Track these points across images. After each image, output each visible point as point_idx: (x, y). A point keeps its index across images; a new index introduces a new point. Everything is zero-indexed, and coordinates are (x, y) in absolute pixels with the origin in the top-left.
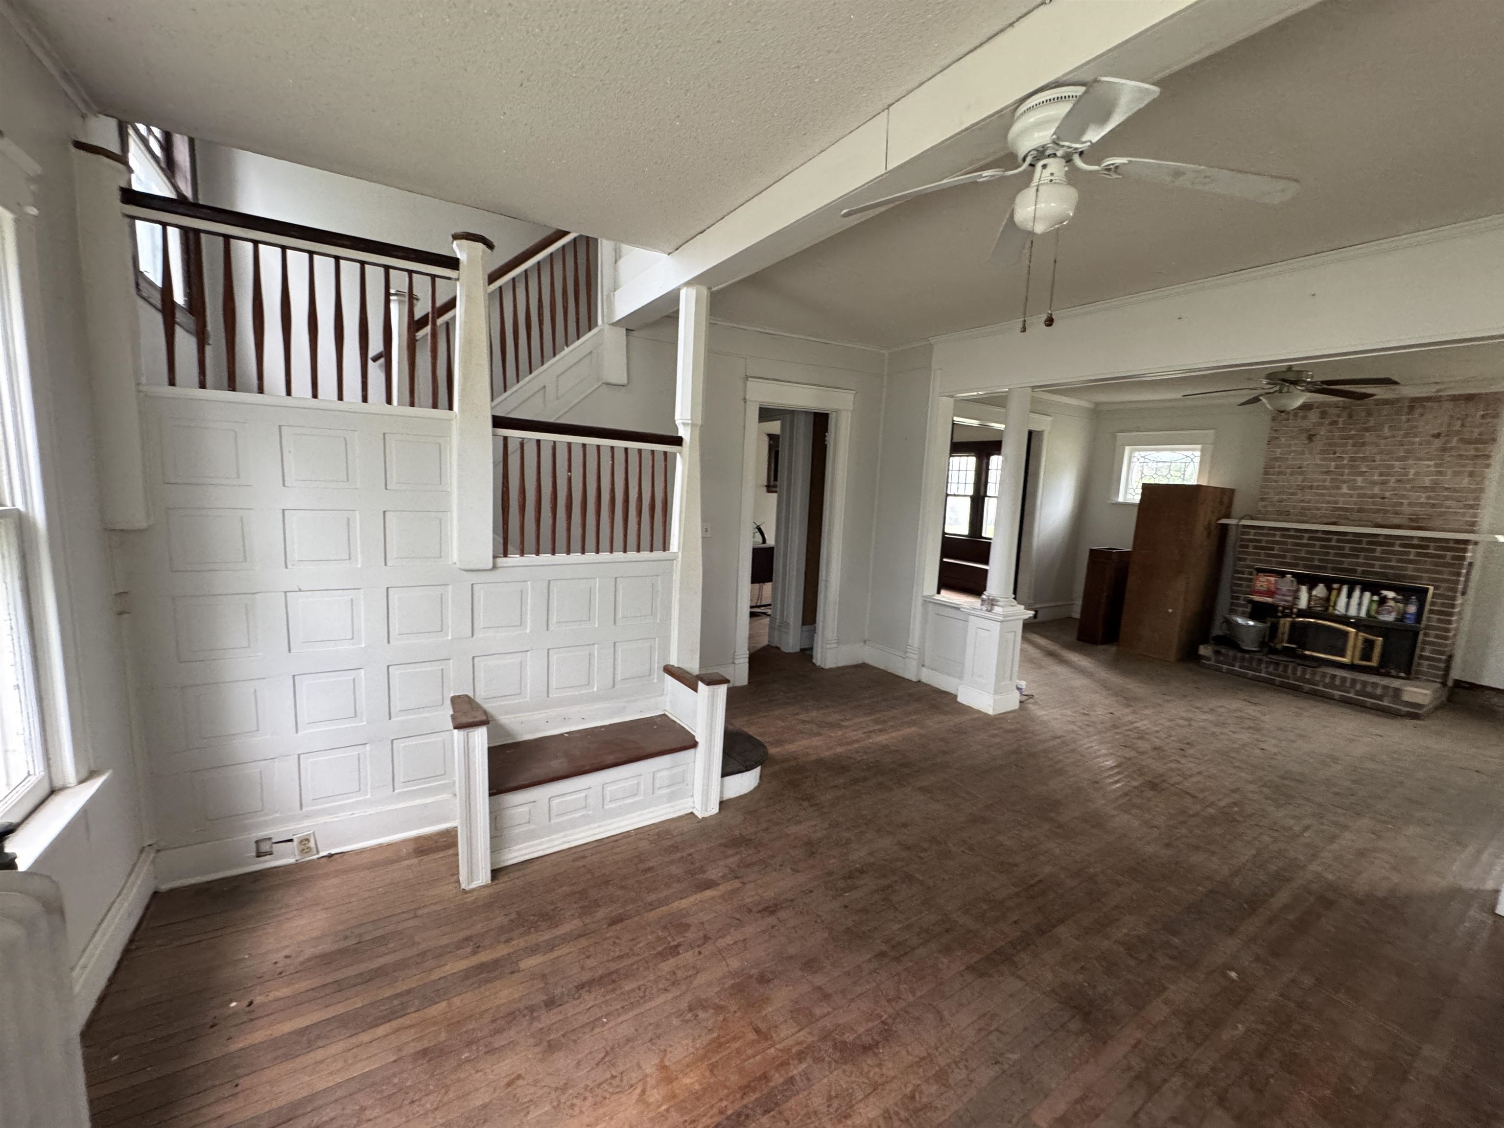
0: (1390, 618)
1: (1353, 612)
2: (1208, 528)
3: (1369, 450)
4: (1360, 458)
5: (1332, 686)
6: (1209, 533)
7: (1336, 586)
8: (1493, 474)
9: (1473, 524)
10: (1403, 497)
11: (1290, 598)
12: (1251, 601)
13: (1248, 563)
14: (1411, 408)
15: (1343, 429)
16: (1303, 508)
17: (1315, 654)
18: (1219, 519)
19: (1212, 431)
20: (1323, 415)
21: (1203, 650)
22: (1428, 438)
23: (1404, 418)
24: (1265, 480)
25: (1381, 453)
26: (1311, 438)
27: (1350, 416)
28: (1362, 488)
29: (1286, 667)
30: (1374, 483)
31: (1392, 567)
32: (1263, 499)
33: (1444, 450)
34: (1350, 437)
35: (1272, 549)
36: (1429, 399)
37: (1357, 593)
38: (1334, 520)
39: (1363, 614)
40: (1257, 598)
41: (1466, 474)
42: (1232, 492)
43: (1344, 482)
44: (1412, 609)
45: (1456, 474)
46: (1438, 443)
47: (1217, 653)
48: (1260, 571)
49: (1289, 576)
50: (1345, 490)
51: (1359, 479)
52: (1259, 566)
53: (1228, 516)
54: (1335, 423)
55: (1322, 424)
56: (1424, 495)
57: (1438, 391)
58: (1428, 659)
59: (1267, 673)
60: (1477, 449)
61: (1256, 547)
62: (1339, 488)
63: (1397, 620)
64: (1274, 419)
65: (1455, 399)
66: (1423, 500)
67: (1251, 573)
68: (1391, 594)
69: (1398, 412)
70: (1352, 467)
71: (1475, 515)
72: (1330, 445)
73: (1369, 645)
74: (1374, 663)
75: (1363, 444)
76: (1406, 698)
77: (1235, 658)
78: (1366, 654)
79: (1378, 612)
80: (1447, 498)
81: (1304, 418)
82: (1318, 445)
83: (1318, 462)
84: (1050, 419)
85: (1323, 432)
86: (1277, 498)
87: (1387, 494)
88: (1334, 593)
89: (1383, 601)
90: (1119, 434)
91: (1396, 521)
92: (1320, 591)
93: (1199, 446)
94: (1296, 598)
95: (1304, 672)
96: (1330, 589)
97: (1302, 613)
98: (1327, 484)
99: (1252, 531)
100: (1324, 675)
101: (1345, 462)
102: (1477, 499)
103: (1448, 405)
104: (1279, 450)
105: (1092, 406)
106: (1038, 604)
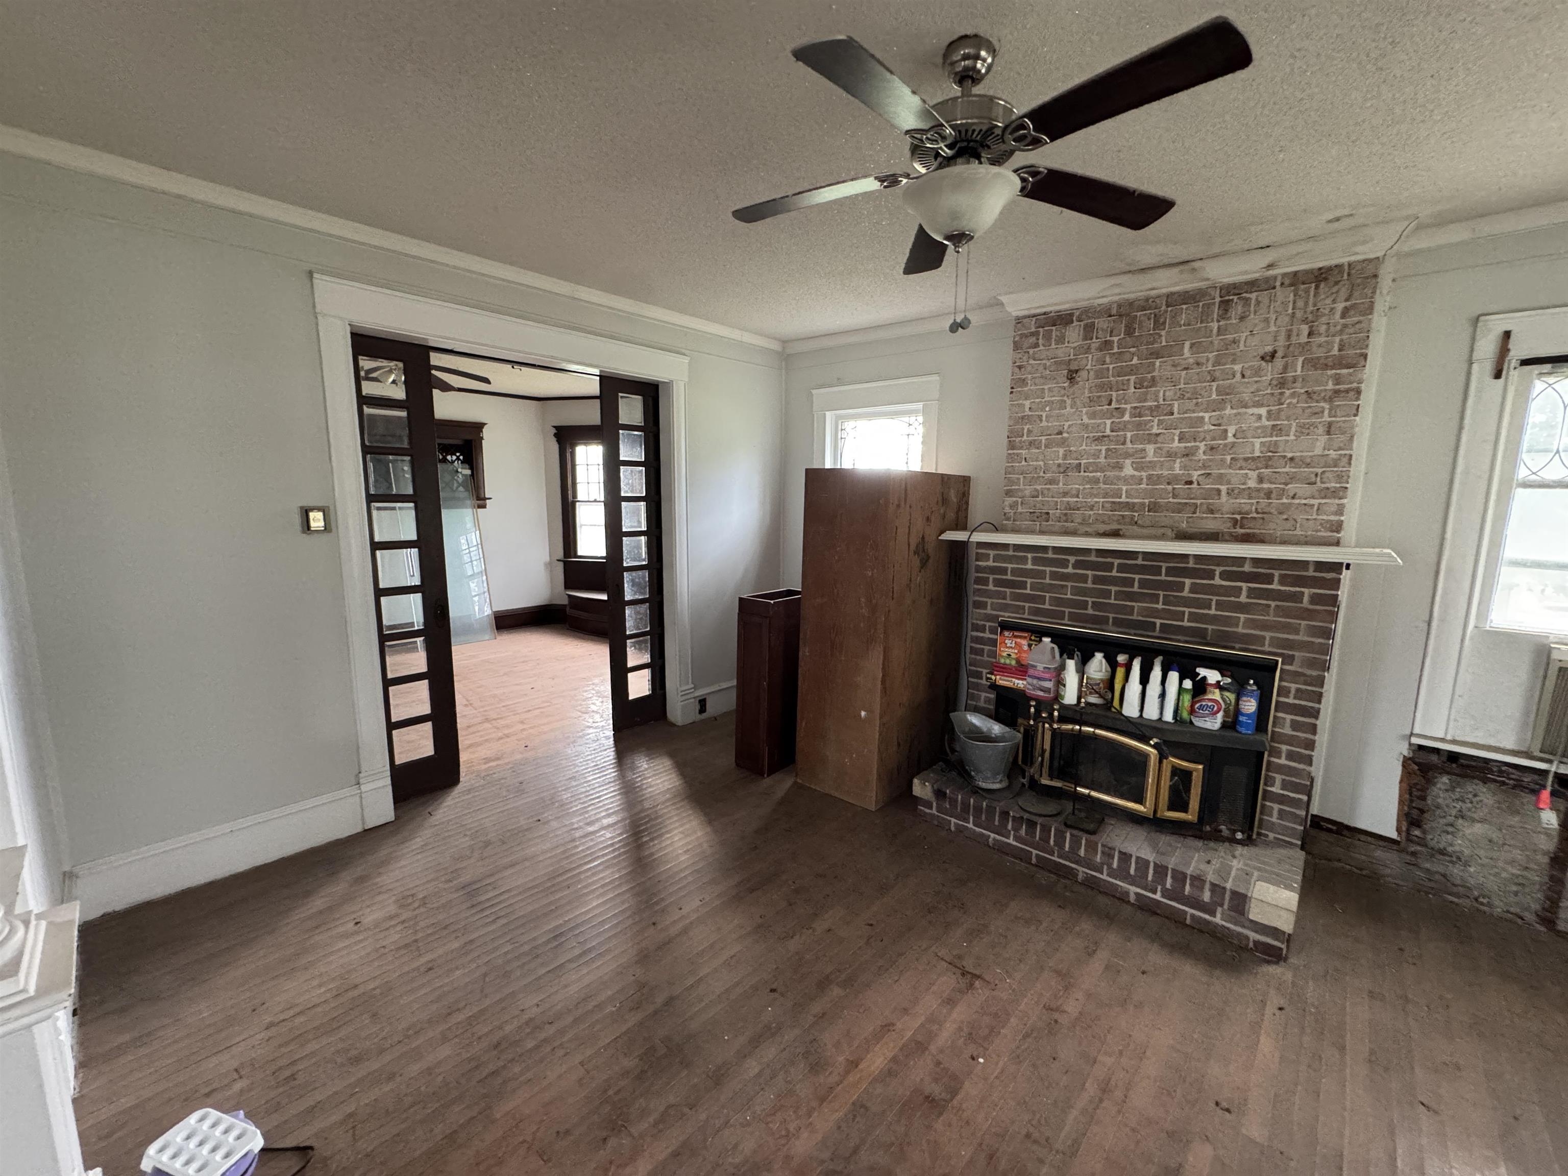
0: (1214, 723)
1: (1151, 712)
2: (921, 550)
3: (1164, 392)
4: (1150, 408)
5: (1124, 872)
6: (924, 563)
7: (1121, 658)
8: (1364, 424)
9: (1338, 527)
10: (1220, 478)
11: (1049, 685)
12: (994, 687)
13: (989, 611)
14: (1225, 305)
15: (1119, 356)
16: (1069, 507)
17: (1094, 794)
18: (942, 532)
19: (935, 378)
20: (1089, 330)
21: (921, 788)
22: (1257, 363)
23: (1215, 325)
24: (1011, 458)
25: (1182, 397)
26: (1072, 376)
27: (1129, 332)
28: (1152, 465)
29: (1046, 830)
30: (1171, 455)
31: (1214, 619)
32: (1009, 493)
33: (1282, 384)
34: (1132, 371)
35: (1023, 585)
36: (1252, 285)
37: (1156, 674)
38: (1115, 526)
39: (1168, 717)
40: (1003, 681)
41: (1321, 430)
42: (965, 480)
43: (1127, 455)
44: (1250, 706)
45: (1304, 430)
46: (1270, 372)
47: (940, 794)
48: (1006, 626)
49: (1047, 640)
50: (1128, 471)
51: (1150, 448)
52: (1006, 616)
53: (960, 524)
54: (1107, 345)
55: (1088, 350)
56: (1253, 475)
57: (1270, 266)
58: (1281, 799)
59: (1016, 838)
60: (1338, 380)
61: (998, 583)
62: (1120, 467)
63: (1224, 725)
64: (1017, 346)
65: (1296, 280)
66: (1252, 484)
67: (993, 631)
68: (1213, 676)
69: (1205, 317)
70: (1139, 426)
71: (1340, 511)
72: (1101, 387)
73: (1182, 778)
74: (1190, 816)
75: (1153, 382)
76: (1255, 914)
77: (966, 808)
78: (1178, 801)
79: (1192, 711)
80: (1292, 478)
81: (1061, 340)
82: (1086, 384)
83: (1086, 420)
84: (686, 360)
85: (1089, 363)
86: (1028, 491)
87: (1195, 475)
88: (1120, 672)
89: (1201, 687)
90: (814, 392)
91: (1210, 525)
92: (1098, 666)
93: (920, 406)
94: (1060, 683)
95: (1076, 843)
96: (1113, 664)
97: (1070, 714)
98: (1102, 460)
99: (992, 553)
100: (1108, 854)
101: (1127, 417)
102: (1343, 478)
103: (1284, 295)
104: (1027, 404)
105: (775, 346)
106: (700, 692)
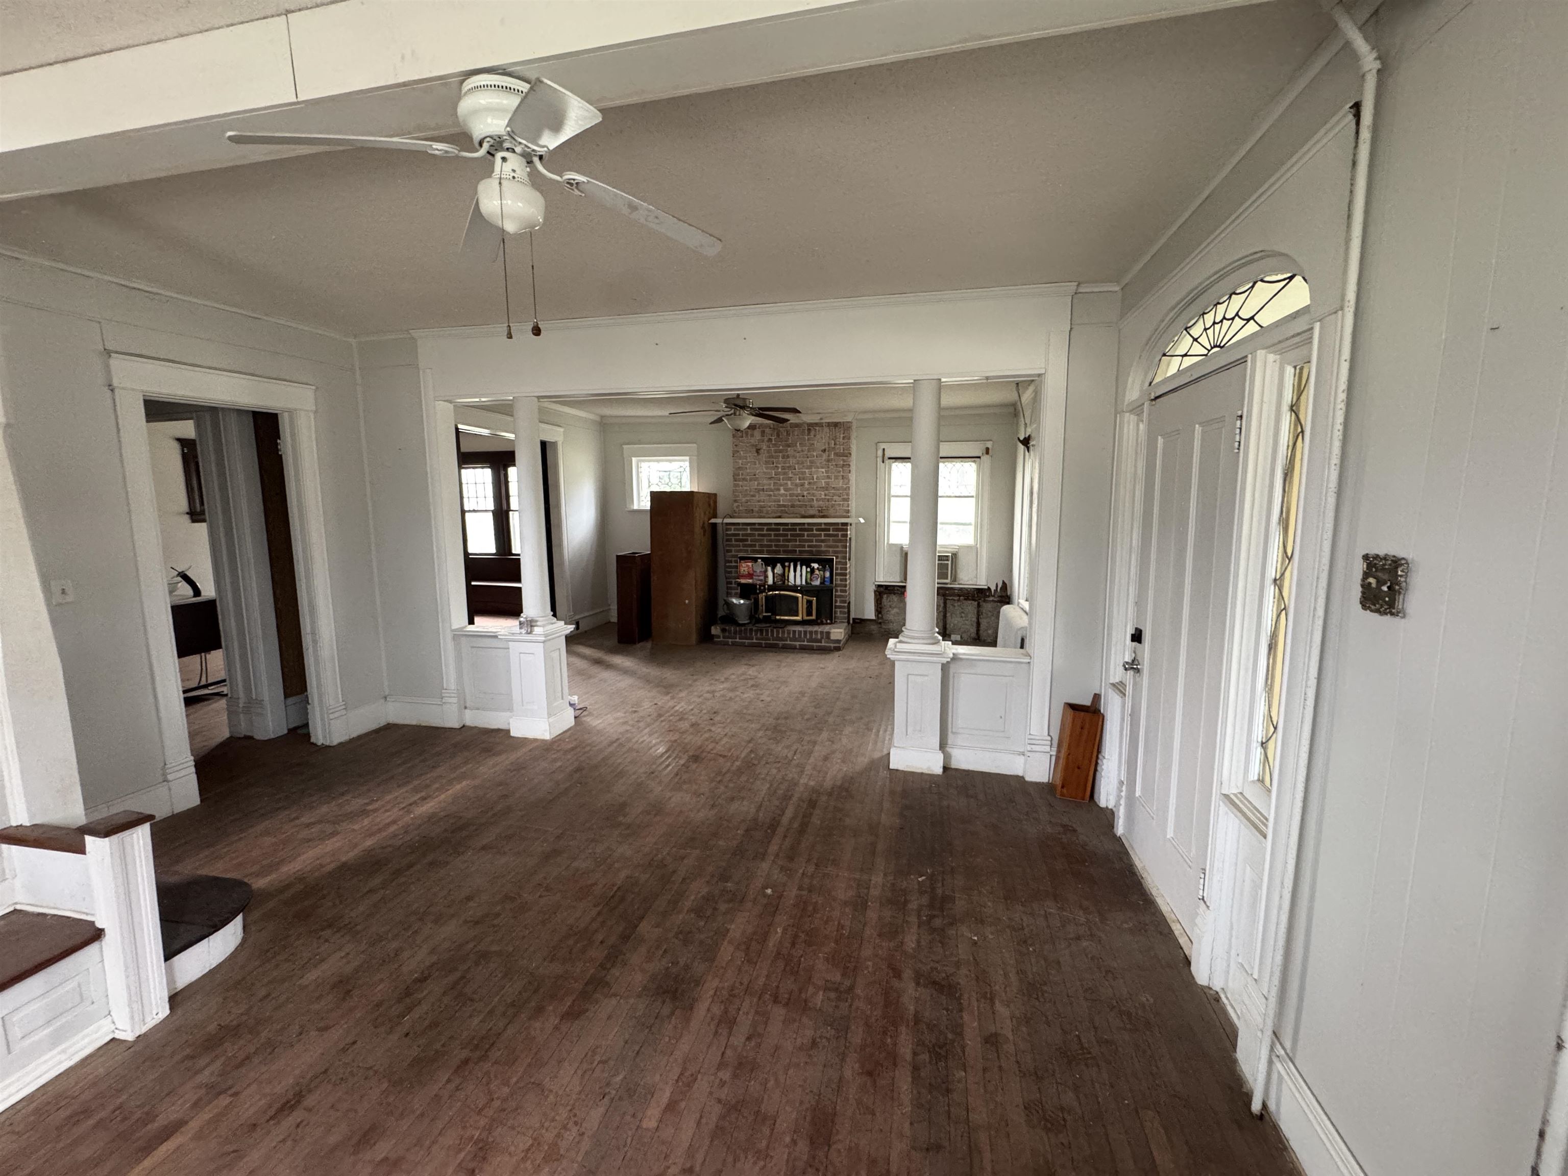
0: (817, 583)
1: (798, 582)
2: (703, 527)
3: (792, 461)
4: (788, 467)
5: (794, 639)
6: (705, 532)
7: (787, 564)
8: (853, 477)
9: (848, 511)
10: (813, 495)
11: (762, 578)
12: (739, 584)
13: (733, 553)
14: (809, 430)
15: (775, 445)
16: (761, 507)
17: (782, 618)
18: (710, 519)
19: (695, 445)
20: (763, 433)
21: (715, 630)
22: (820, 452)
23: (806, 438)
24: (736, 485)
25: (798, 463)
26: (758, 451)
27: (778, 435)
28: (790, 489)
29: (767, 631)
30: (796, 485)
31: (815, 546)
32: (735, 501)
33: (828, 461)
34: (781, 451)
35: (747, 540)
36: (816, 424)
37: (799, 568)
38: (779, 514)
39: (804, 583)
40: (743, 581)
41: (841, 477)
42: (715, 495)
43: (781, 485)
44: (828, 574)
45: (836, 478)
46: (825, 456)
47: (723, 630)
48: (742, 559)
49: (759, 560)
50: (782, 491)
51: (789, 483)
52: (741, 555)
53: (715, 516)
54: (770, 440)
55: (763, 441)
56: (823, 493)
57: (821, 419)
58: (840, 607)
59: (756, 639)
60: (844, 461)
61: (736, 540)
62: (779, 490)
63: (821, 583)
64: (734, 436)
65: (829, 425)
66: (823, 497)
67: (736, 562)
68: (816, 566)
69: (803, 433)
70: (785, 474)
71: (848, 506)
72: (770, 457)
73: (809, 603)
74: (814, 617)
75: (788, 457)
76: (833, 637)
77: (735, 633)
78: (809, 613)
79: (811, 580)
80: (834, 495)
81: (752, 436)
82: (764, 456)
83: (765, 470)
84: (562, 430)
85: (764, 447)
86: (744, 500)
87: (805, 493)
88: (787, 569)
89: (813, 570)
90: (625, 447)
91: (812, 512)
92: (779, 569)
93: (688, 458)
94: (766, 577)
95: (778, 633)
96: (784, 567)
97: (773, 587)
98: (772, 487)
99: (733, 527)
100: (789, 633)
101: (780, 470)
102: (848, 494)
103: (826, 429)
104: (740, 461)
105: (598, 419)
106: (577, 617)
